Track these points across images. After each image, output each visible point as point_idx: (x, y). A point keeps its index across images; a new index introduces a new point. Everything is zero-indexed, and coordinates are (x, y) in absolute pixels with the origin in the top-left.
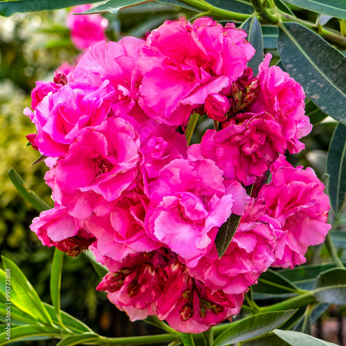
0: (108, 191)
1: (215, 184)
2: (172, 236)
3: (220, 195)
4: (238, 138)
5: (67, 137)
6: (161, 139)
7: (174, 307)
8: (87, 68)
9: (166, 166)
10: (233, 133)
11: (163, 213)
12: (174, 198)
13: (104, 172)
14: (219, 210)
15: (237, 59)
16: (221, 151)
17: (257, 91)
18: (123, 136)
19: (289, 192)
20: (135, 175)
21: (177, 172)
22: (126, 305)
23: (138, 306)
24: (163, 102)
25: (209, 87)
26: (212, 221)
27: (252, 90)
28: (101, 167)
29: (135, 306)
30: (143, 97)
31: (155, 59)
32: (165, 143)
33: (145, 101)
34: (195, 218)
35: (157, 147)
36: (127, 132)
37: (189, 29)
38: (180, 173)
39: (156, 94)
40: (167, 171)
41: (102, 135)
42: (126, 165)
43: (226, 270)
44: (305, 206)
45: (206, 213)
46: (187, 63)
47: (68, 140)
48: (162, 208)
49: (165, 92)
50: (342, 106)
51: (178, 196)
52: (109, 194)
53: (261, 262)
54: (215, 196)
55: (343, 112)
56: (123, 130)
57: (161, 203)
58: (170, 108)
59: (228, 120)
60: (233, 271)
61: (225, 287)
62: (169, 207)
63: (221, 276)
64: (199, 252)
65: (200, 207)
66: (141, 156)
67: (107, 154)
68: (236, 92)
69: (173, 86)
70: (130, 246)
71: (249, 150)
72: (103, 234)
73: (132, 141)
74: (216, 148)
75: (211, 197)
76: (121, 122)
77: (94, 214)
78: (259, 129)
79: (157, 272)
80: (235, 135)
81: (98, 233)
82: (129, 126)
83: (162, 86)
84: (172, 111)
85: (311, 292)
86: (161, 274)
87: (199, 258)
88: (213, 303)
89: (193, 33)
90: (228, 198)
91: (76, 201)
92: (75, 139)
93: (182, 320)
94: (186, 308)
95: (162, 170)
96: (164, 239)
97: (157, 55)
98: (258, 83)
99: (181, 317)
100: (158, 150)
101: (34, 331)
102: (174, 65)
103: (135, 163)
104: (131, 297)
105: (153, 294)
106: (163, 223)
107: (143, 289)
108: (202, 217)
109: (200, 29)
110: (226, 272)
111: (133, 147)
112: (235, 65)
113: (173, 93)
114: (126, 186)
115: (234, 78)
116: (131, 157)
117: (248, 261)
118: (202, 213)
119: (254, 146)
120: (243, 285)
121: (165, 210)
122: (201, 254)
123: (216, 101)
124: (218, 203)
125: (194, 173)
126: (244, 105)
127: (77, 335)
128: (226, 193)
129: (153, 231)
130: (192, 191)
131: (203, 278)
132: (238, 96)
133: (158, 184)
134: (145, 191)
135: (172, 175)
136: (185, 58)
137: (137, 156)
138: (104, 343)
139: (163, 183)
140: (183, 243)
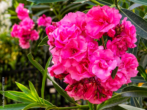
0: (77, 58)
1: (111, 57)
2: (97, 73)
3: (112, 60)
4: (118, 43)
5: (64, 42)
6: (92, 43)
7: (92, 96)
8: (66, 21)
9: (95, 51)
10: (116, 41)
11: (95, 66)
12: (99, 61)
13: (74, 53)
14: (113, 65)
15: (117, 19)
16: (113, 46)
17: (124, 28)
18: (82, 41)
19: (128, 60)
20: (86, 54)
21: (98, 53)
22: (74, 96)
23: (78, 96)
24: (93, 31)
25: (108, 27)
26: (110, 68)
27: (122, 28)
28: (73, 51)
29: (77, 96)
30: (87, 30)
31: (90, 18)
32: (94, 44)
33: (87, 31)
34: (104, 67)
35: (91, 45)
36: (83, 40)
37: (102, 9)
38: (100, 53)
39: (91, 29)
40: (96, 53)
41: (76, 41)
42: (83, 51)
43: (112, 83)
44: (133, 65)
45: (108, 66)
46: (100, 20)
47: (64, 43)
48: (95, 64)
49: (93, 28)
50: (144, 34)
51: (100, 60)
52: (78, 59)
53: (123, 81)
54: (111, 60)
55: (145, 36)
56: (82, 40)
57: (95, 62)
58: (95, 34)
59: (114, 37)
60: (114, 84)
61: (111, 89)
62: (97, 64)
63: (111, 85)
64: (106, 78)
65: (106, 64)
66: (88, 48)
67: (77, 47)
68: (118, 28)
69: (96, 26)
70: (83, 76)
71: (121, 46)
72: (72, 73)
73: (85, 43)
74: (112, 46)
75: (109, 61)
76: (81, 37)
77: (72, 65)
78: (124, 40)
79: (83, 85)
80: (117, 42)
81: (71, 72)
82: (84, 39)
83: (92, 26)
84: (96, 34)
85: (120, 94)
86: (85, 86)
87: (106, 80)
88: (104, 95)
89: (103, 10)
90: (115, 61)
91: (66, 62)
92: (67, 42)
93: (94, 100)
94: (96, 96)
95: (94, 52)
96: (95, 74)
97: (91, 17)
98: (124, 26)
99: (94, 99)
100: (92, 46)
101: (37, 105)
102: (96, 20)
103: (86, 50)
104: (75, 93)
105: (82, 92)
106: (95, 68)
107: (79, 91)
108: (107, 67)
109: (106, 9)
110: (113, 84)
111: (85, 45)
112: (116, 20)
113: (96, 29)
114: (83, 57)
115: (116, 24)
116: (85, 48)
117: (118, 81)
118: (107, 66)
119: (122, 45)
120: (117, 88)
121: (96, 65)
122: (107, 78)
123: (112, 31)
124: (112, 63)
125: (104, 53)
126: (120, 32)
127: (51, 106)
128: (114, 60)
129: (92, 71)
130: (103, 59)
131: (106, 86)
132: (118, 30)
133: (92, 57)
134: (89, 59)
135: (97, 54)
136: (99, 18)
137: (87, 48)
138: (58, 109)
139: (94, 56)
140: (101, 75)
